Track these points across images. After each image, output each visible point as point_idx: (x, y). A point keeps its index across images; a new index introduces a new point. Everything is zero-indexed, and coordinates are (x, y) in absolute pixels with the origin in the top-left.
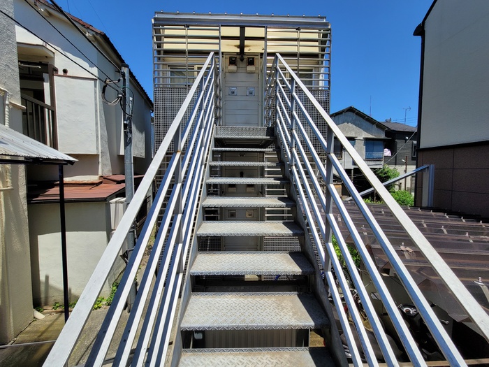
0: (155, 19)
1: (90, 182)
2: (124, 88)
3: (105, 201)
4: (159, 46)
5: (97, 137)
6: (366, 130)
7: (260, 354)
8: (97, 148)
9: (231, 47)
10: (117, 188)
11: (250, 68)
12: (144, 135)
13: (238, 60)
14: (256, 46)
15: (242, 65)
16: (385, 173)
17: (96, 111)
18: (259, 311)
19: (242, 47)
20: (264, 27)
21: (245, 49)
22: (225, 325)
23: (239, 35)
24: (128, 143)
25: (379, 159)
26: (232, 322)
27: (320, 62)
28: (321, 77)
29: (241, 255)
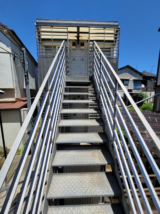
0: (37, 23)
1: (11, 101)
2: (24, 58)
3: (18, 110)
4: (39, 37)
5: (13, 80)
6: (134, 76)
7: (85, 175)
8: (14, 86)
9: (73, 37)
10: (23, 103)
11: (82, 47)
12: (34, 79)
13: (77, 43)
14: (85, 36)
15: (78, 46)
16: (142, 95)
17: (12, 68)
18: (85, 158)
19: (78, 37)
20: (88, 27)
21: (80, 38)
22: (70, 164)
23: (77, 31)
24: (27, 84)
25: (139, 89)
26: (73, 163)
27: (114, 45)
28: (115, 52)
29: (77, 134)
